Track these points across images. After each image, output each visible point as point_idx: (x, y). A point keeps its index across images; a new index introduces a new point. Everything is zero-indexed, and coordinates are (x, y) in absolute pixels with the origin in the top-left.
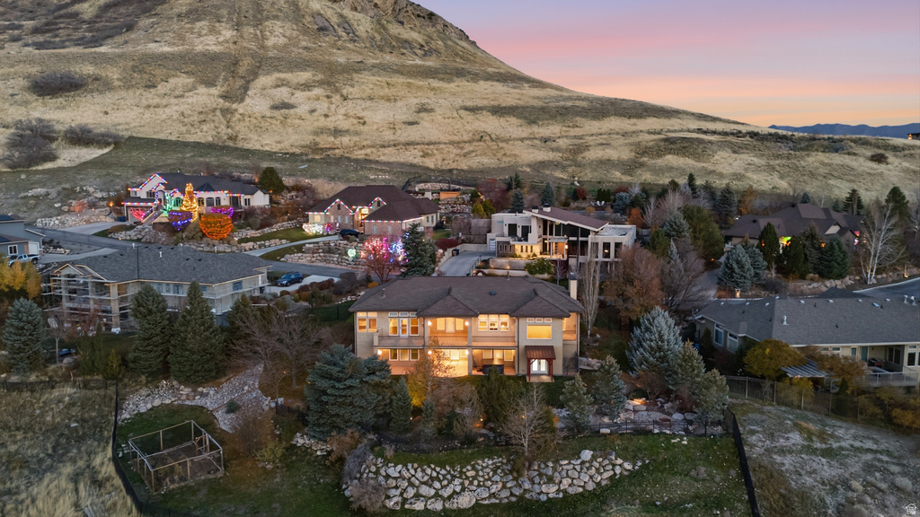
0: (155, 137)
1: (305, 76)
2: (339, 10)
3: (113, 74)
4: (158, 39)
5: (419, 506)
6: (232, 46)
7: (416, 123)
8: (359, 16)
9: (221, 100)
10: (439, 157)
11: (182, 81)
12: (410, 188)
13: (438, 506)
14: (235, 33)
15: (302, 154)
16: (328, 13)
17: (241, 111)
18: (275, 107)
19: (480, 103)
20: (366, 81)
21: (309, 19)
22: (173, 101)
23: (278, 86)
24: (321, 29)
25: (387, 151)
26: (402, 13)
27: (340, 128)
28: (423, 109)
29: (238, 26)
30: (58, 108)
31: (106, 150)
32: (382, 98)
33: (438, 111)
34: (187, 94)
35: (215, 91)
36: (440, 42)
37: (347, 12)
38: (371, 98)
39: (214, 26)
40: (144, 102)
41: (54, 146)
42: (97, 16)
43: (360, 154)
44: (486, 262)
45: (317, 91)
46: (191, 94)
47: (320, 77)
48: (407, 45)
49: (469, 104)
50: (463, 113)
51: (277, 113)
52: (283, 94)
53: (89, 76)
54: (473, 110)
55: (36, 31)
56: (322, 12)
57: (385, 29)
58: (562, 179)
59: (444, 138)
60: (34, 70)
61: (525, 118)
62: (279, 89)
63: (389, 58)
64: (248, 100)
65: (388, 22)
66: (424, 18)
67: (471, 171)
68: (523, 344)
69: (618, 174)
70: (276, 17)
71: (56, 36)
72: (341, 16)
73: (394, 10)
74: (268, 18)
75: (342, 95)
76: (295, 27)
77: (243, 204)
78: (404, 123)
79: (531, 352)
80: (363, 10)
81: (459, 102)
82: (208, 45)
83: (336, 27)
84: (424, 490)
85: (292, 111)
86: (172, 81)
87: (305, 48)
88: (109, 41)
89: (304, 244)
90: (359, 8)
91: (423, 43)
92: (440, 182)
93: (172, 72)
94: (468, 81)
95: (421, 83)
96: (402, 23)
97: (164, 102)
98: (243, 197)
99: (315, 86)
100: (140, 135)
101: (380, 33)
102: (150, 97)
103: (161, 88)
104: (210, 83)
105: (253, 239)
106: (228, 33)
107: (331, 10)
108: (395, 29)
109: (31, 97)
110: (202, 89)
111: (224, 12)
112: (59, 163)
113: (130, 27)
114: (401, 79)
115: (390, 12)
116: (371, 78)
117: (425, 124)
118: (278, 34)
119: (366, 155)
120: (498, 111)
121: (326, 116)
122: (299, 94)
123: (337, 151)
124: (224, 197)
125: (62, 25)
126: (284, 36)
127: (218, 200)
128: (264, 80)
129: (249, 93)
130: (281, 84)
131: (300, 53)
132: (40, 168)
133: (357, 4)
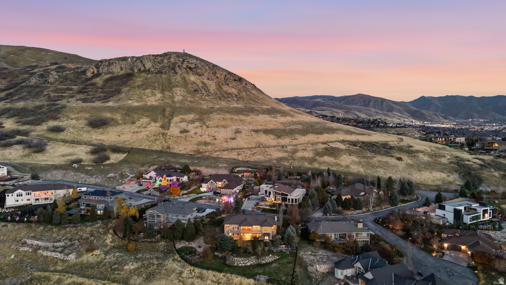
0: (140, 148)
1: (191, 116)
2: (202, 80)
3: (118, 117)
4: (132, 99)
5: (240, 265)
6: (161, 102)
7: (235, 139)
8: (210, 82)
9: (161, 129)
10: (244, 155)
11: (145, 120)
12: (233, 171)
13: (244, 265)
14: (162, 95)
15: (194, 155)
16: (198, 82)
17: (169, 134)
18: (182, 132)
19: (260, 128)
20: (215, 118)
21: (190, 86)
22: (143, 129)
23: (182, 122)
24: (195, 91)
25: (225, 153)
26: (228, 81)
27: (207, 141)
28: (238, 132)
29: (162, 91)
30: (101, 134)
31: (126, 155)
32: (222, 126)
33: (244, 132)
34: (147, 126)
35: (158, 124)
36: (244, 93)
37: (205, 81)
38: (217, 127)
39: (153, 92)
40: (132, 131)
41: (107, 153)
42: (104, 86)
43: (215, 155)
44: (258, 203)
45: (197, 124)
46: (149, 126)
47: (197, 117)
48: (230, 96)
49: (255, 128)
50: (252, 133)
51: (183, 135)
52: (183, 125)
53: (109, 118)
54: (256, 131)
56: (195, 81)
57: (221, 88)
58: (287, 166)
59: (245, 146)
61: (276, 135)
62: (182, 123)
63: (224, 104)
64: (171, 129)
65: (222, 84)
66: (237, 81)
67: (255, 162)
68: (263, 233)
69: (307, 164)
70: (177, 86)
71: (89, 95)
72: (203, 83)
73: (225, 79)
74: (174, 87)
75: (206, 126)
76: (185, 90)
77: (181, 181)
78: (231, 139)
79: (265, 234)
80: (212, 79)
81: (251, 127)
82: (152, 101)
83: (201, 89)
84: (241, 262)
85: (188, 134)
86: (141, 120)
87: (190, 101)
88: (112, 99)
89: (203, 196)
90: (210, 79)
91: (237, 94)
92: (244, 167)
93: (141, 116)
94: (255, 115)
95: (237, 118)
96: (228, 85)
97: (140, 130)
98: (180, 178)
99: (196, 121)
100: (135, 147)
101: (219, 91)
102: (134, 128)
103: (138, 124)
104: (155, 121)
105: (186, 194)
106: (159, 96)
107: (199, 80)
108: (225, 88)
109: (90, 129)
110: (153, 124)
111: (156, 85)
112: (111, 161)
113: (119, 92)
114: (228, 116)
115: (223, 79)
116: (217, 116)
117: (238, 139)
118: (179, 94)
119: (217, 155)
120: (266, 132)
121: (201, 136)
122: (190, 126)
123: (207, 153)
124: (175, 179)
125: (90, 90)
126: (181, 95)
127: (173, 180)
128: (176, 119)
129: (171, 125)
130: (183, 121)
131: (188, 104)
132: (105, 163)
133: (209, 77)
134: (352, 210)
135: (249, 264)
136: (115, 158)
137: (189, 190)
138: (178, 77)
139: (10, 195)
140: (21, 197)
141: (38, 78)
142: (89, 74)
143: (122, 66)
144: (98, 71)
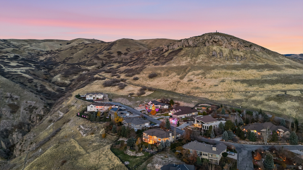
0: (162, 89)
1: (200, 71)
2: (221, 48)
3: (163, 72)
4: (175, 62)
6: (188, 63)
7: (217, 86)
8: (226, 49)
9: (179, 79)
10: (214, 96)
12: (198, 105)
14: (191, 59)
15: (185, 94)
17: (181, 82)
18: (189, 81)
19: (241, 78)
20: (214, 72)
22: (170, 79)
23: (192, 75)
24: (213, 55)
25: (203, 94)
26: (239, 47)
27: (199, 87)
28: (223, 81)
29: (192, 57)
30: (151, 81)
31: (153, 92)
32: (214, 78)
33: (226, 82)
35: (179, 77)
37: (223, 49)
38: (211, 78)
39: (187, 58)
40: (165, 80)
41: (145, 91)
42: (167, 56)
43: (196, 95)
44: (188, 126)
45: (200, 76)
46: (174, 77)
47: (203, 72)
48: (236, 57)
49: (237, 79)
50: (233, 82)
51: (188, 83)
52: (192, 77)
53: (159, 73)
54: (236, 81)
55: (157, 60)
56: (216, 50)
57: (232, 53)
58: (238, 105)
59: (220, 91)
60: (150, 72)
61: (250, 84)
63: (228, 63)
64: (184, 79)
65: (234, 50)
66: (248, 47)
68: (158, 141)
69: (253, 105)
70: (202, 54)
71: (159, 62)
72: (221, 50)
73: (237, 46)
74: (200, 54)
75: (205, 77)
76: (206, 56)
77: (162, 108)
78: (214, 85)
80: (228, 48)
81: (235, 78)
82: (183, 64)
83: (218, 54)
84: (130, 153)
85: (191, 82)
86: (172, 74)
87: (205, 62)
88: (167, 63)
89: (164, 118)
91: (243, 56)
92: (207, 104)
93: (173, 72)
94: (246, 70)
95: (230, 72)
96: (239, 50)
97: (168, 80)
98: (162, 106)
100: (160, 88)
101: (230, 54)
102: (167, 78)
103: (169, 76)
104: (178, 74)
105: (159, 115)
106: (189, 60)
107: (218, 49)
108: (235, 52)
109: (148, 79)
110: (177, 76)
111: (191, 54)
112: (145, 95)
113: (171, 59)
114: (224, 71)
115: (236, 47)
116: (217, 71)
117: (219, 86)
119: (197, 95)
120: (243, 82)
121: (198, 83)
122: (196, 77)
123: (192, 94)
124: (159, 106)
125: (161, 59)
126: (202, 59)
127: (158, 107)
128: (190, 73)
129: (185, 77)
130: (194, 74)
131: (203, 64)
132: (142, 96)
133: (226, 46)
134: (246, 141)
135: (132, 155)
136: (148, 93)
137: (163, 113)
138: (205, 48)
139: (89, 106)
140: (92, 108)
141: (146, 55)
142: (164, 51)
143: (179, 45)
144: (168, 49)
